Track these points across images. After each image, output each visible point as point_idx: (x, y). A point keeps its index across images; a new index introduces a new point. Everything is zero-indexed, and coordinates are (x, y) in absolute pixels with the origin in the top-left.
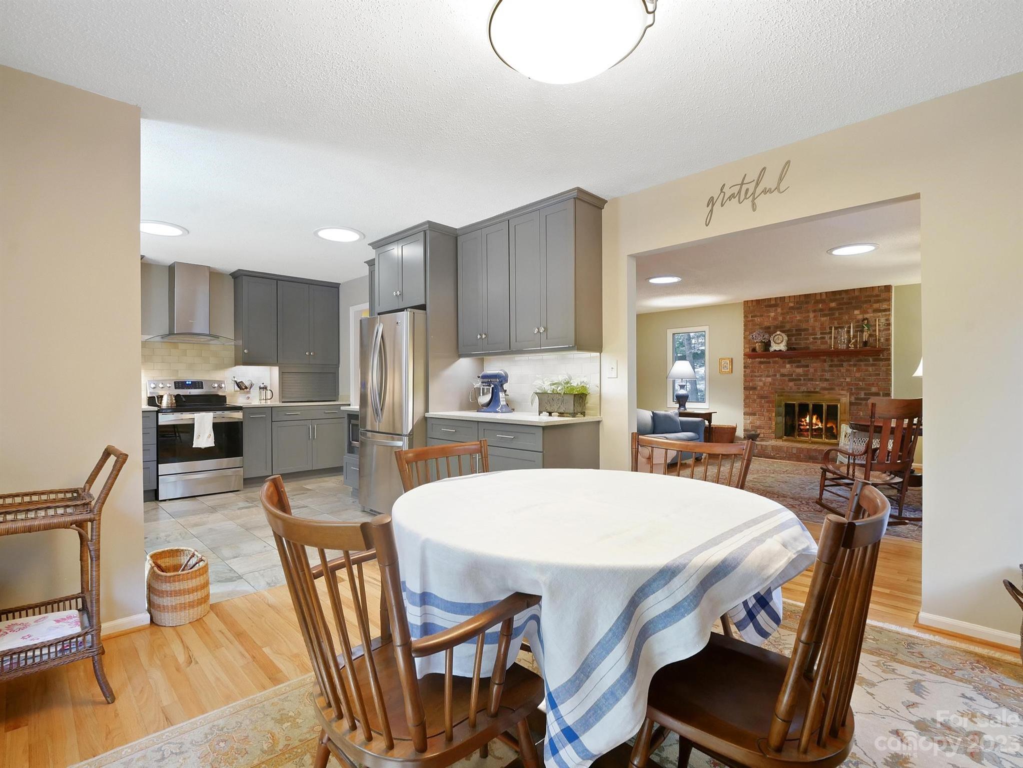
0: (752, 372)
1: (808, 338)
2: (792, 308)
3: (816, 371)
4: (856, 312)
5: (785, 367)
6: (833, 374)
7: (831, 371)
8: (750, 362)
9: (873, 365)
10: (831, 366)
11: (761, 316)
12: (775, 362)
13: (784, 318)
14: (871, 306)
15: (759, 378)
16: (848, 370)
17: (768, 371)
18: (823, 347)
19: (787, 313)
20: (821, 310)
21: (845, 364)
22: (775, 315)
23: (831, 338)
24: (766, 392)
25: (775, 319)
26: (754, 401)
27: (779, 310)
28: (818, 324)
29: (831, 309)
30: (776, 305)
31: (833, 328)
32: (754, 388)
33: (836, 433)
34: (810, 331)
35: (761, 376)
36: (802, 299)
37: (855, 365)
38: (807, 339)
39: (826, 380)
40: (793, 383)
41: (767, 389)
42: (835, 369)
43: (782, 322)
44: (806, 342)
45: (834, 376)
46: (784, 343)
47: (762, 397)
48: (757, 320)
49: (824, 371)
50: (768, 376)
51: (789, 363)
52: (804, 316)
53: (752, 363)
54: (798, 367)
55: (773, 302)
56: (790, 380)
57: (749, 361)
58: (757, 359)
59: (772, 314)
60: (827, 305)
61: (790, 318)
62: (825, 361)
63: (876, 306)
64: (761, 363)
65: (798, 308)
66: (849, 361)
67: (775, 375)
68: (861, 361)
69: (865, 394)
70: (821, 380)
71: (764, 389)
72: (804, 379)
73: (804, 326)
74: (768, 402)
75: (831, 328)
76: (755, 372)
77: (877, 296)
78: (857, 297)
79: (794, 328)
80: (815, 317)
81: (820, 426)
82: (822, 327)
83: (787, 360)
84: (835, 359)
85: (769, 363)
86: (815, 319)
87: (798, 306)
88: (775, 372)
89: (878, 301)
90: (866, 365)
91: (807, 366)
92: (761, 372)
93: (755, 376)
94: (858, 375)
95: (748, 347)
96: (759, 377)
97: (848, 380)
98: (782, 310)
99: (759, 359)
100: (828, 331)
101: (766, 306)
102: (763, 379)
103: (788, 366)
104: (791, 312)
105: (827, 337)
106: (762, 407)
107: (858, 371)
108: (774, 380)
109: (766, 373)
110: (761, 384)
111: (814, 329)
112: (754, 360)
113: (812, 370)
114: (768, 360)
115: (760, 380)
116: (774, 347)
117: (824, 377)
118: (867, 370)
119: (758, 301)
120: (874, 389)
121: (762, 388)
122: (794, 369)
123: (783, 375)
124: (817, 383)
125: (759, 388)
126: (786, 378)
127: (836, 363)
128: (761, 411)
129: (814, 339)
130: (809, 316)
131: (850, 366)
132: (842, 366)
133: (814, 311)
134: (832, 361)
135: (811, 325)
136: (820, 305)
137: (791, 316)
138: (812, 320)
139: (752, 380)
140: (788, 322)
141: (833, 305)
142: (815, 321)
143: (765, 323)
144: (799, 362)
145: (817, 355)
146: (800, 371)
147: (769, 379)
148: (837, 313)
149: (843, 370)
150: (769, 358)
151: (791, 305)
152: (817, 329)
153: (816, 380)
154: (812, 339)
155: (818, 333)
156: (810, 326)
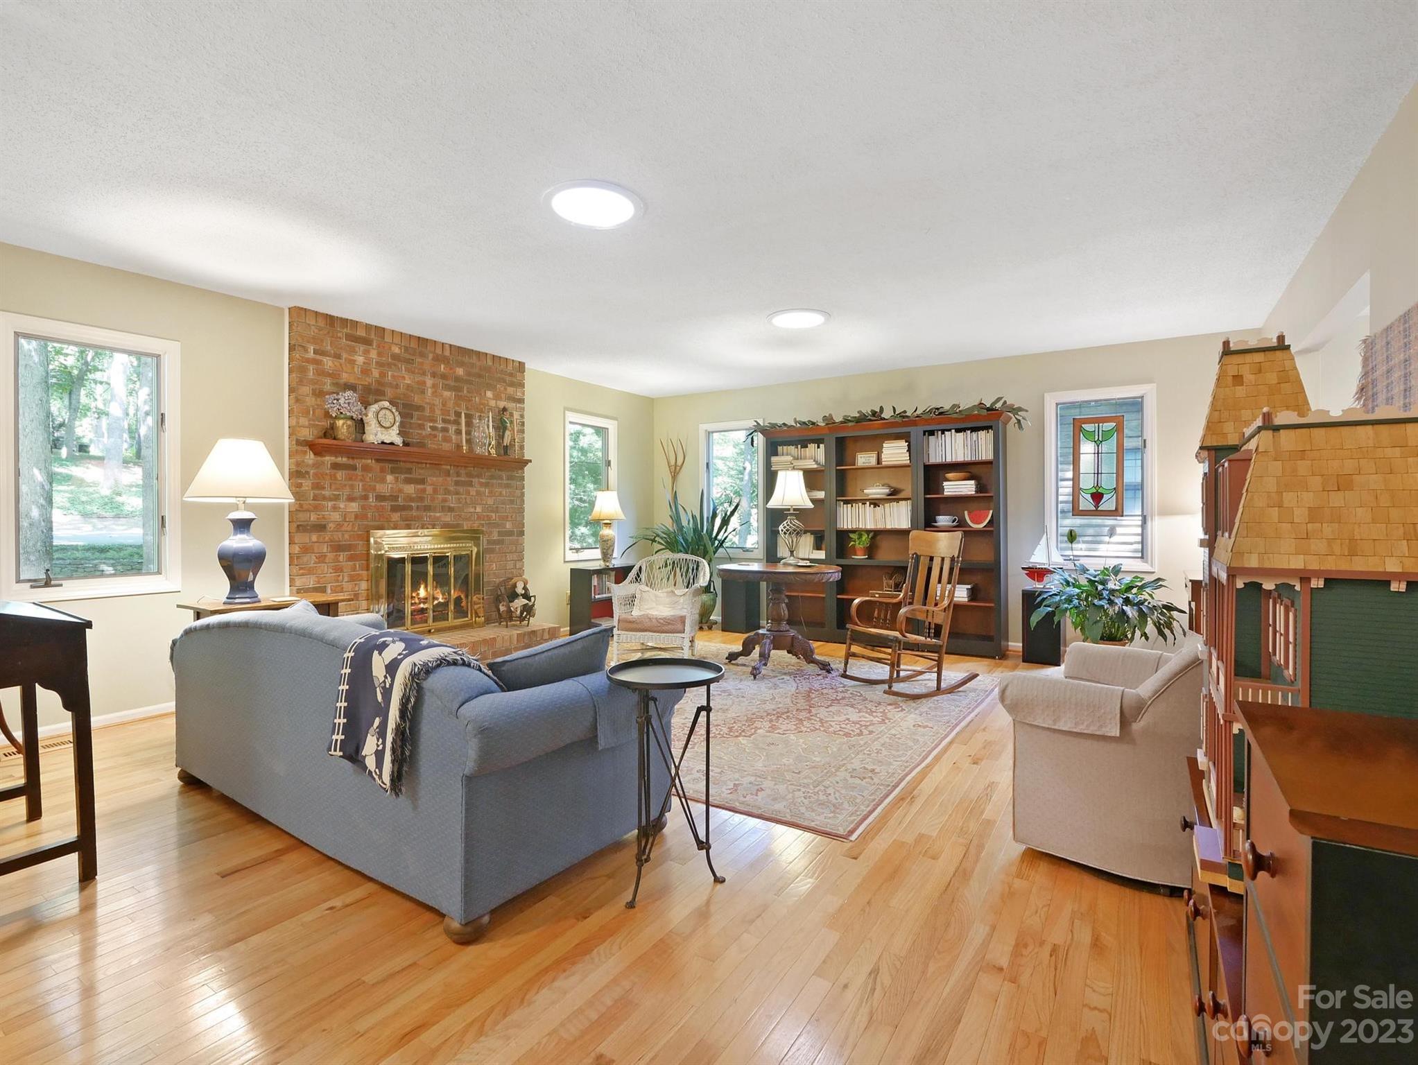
0: (317, 486)
1: (424, 425)
2: (395, 357)
3: (435, 491)
4: (489, 394)
5: (383, 480)
6: (459, 499)
7: (457, 493)
8: (311, 462)
9: (507, 486)
10: (457, 483)
11: (337, 356)
12: (366, 468)
13: (383, 375)
14: (506, 389)
15: (330, 504)
16: (478, 493)
17: (352, 487)
18: (446, 446)
19: (389, 365)
20: (444, 377)
21: (475, 480)
22: (364, 363)
23: (459, 432)
24: (347, 536)
25: (366, 372)
26: (322, 558)
27: (373, 354)
28: (437, 401)
29: (457, 379)
30: (367, 342)
31: (463, 415)
32: (320, 528)
33: (465, 608)
34: (427, 413)
35: (336, 498)
36: (413, 344)
37: (486, 485)
38: (421, 427)
39: (451, 509)
40: (399, 514)
41: (349, 528)
42: (461, 489)
43: (379, 382)
44: (420, 432)
45: (460, 503)
46: (395, 430)
47: (338, 548)
48: (328, 363)
49: (447, 492)
50: (351, 499)
51: (393, 471)
52: (416, 380)
53: (316, 465)
54: (408, 481)
55: (361, 333)
56: (395, 509)
57: (310, 457)
58: (327, 458)
59: (360, 360)
60: (451, 369)
61: (393, 376)
62: (448, 474)
63: (510, 390)
64: (335, 466)
65: (408, 361)
66: (479, 476)
67: (366, 498)
68: (492, 477)
69: (500, 533)
70: (443, 509)
71: (344, 528)
72: (418, 507)
73: (417, 399)
74: (351, 558)
75: (458, 414)
76: (324, 488)
77: (511, 375)
78: (488, 369)
79: (400, 399)
80: (434, 386)
81: (441, 600)
82: (445, 412)
83: (388, 466)
84: (463, 471)
85: (354, 468)
86: (433, 390)
87: (408, 356)
88: (364, 490)
89: (512, 384)
90: (500, 485)
91: (422, 481)
92: (337, 489)
93: (324, 498)
94: (490, 501)
95: (307, 423)
96: (331, 500)
97: (479, 509)
98: (379, 354)
99: (333, 458)
100: (452, 418)
101: (350, 337)
102: (342, 506)
103: (390, 478)
104: (395, 365)
105: (452, 428)
106: (338, 569)
107: (492, 494)
108: (363, 507)
109: (347, 492)
110: (336, 516)
111: (432, 411)
112: (319, 458)
113: (429, 489)
114: (351, 462)
115: (335, 508)
116: (374, 435)
117: (447, 504)
118: (501, 494)
119: (331, 320)
120: (508, 526)
121: (339, 526)
122: (401, 486)
123: (380, 498)
124: (438, 515)
125: (331, 526)
126: (387, 505)
127: (463, 479)
128: (338, 581)
129: (433, 428)
130: (424, 383)
131: (481, 484)
132: (470, 484)
133: (434, 375)
134: (458, 475)
135: (428, 401)
136: (442, 366)
137: (396, 374)
138: (429, 390)
139: (316, 508)
140: (390, 385)
141: (460, 371)
142: (434, 393)
143: (345, 375)
144: (409, 471)
145: (436, 461)
146: (410, 489)
147: (354, 507)
148: (465, 388)
149: (473, 491)
150: (353, 458)
151: (396, 350)
152: (438, 412)
153: (435, 510)
154: (429, 430)
155: (439, 419)
156: (427, 403)
